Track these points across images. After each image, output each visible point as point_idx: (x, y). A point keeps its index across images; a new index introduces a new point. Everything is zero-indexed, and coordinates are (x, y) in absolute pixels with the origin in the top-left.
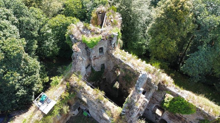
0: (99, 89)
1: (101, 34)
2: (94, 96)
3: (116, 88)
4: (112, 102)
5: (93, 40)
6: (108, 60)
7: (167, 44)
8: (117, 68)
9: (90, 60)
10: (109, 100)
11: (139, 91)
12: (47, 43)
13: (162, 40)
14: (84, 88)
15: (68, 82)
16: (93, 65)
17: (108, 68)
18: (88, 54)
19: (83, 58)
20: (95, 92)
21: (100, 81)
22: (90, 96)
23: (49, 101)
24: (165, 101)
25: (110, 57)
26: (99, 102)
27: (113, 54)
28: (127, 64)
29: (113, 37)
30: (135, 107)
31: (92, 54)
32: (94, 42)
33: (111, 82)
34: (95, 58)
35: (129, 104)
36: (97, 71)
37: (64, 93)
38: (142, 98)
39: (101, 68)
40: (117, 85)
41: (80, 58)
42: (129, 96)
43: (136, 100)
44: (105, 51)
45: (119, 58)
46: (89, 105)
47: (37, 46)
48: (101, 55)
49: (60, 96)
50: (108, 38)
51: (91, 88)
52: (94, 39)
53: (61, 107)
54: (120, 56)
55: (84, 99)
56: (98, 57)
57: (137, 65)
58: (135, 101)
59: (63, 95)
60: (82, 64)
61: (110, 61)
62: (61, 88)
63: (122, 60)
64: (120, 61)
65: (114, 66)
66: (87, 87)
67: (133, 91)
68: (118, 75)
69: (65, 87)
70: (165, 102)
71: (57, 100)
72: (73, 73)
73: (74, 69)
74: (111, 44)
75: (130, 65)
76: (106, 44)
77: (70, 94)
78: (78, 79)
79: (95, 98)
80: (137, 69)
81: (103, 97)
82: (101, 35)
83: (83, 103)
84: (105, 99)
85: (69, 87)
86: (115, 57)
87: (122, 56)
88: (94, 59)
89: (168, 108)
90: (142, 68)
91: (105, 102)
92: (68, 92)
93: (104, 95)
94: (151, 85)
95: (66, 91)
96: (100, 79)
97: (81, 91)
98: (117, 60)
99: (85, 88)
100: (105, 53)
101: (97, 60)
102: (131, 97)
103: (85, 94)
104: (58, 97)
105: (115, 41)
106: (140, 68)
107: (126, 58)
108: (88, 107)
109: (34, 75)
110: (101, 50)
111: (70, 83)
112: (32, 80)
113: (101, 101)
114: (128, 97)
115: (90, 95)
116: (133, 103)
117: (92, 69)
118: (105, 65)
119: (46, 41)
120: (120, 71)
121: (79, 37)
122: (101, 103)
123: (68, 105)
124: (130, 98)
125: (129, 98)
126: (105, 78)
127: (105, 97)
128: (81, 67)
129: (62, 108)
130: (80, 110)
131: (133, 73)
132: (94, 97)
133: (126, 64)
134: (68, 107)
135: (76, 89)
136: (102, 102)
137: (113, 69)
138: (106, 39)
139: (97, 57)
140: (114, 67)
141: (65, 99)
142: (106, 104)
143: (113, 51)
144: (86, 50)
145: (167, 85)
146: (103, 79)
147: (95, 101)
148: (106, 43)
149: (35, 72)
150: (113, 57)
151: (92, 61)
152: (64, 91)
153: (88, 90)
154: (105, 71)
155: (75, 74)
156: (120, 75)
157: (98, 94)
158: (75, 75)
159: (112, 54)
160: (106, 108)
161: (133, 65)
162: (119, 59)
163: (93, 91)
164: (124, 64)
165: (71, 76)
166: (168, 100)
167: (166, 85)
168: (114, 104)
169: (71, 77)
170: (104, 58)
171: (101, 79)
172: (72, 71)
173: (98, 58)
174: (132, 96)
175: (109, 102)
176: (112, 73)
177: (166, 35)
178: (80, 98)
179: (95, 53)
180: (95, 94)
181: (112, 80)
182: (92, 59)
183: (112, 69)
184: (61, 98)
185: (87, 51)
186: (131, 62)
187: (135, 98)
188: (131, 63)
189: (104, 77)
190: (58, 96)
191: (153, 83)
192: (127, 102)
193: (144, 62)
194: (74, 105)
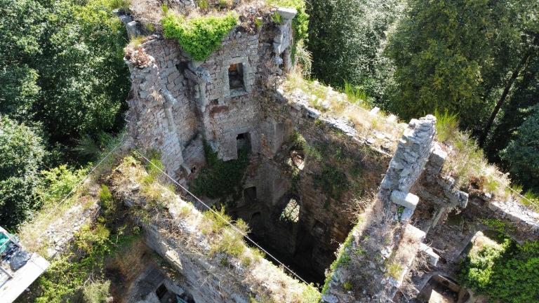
0: (225, 213)
1: (233, 7)
2: (205, 241)
3: (290, 223)
4: (275, 263)
5: (203, 27)
6: (263, 117)
7: (453, 74)
8: (293, 148)
9: (198, 114)
10: (267, 257)
11: (402, 208)
12: (75, 84)
13: (436, 63)
14: (167, 209)
15: (106, 188)
16: (209, 137)
17: (264, 151)
18: (190, 89)
19: (165, 97)
20: (210, 225)
21: (237, 198)
22: (190, 238)
23: (19, 261)
24: (473, 261)
25: (270, 101)
26: (226, 264)
27: (280, 90)
28: (332, 121)
29: (278, 21)
30: (383, 281)
31: (203, 88)
32: (205, 33)
33: (274, 202)
34: (215, 109)
35: (351, 271)
36: (226, 159)
37: (86, 227)
38: (410, 241)
39: (239, 151)
40: (293, 211)
41: (154, 94)
42: (356, 232)
43: (390, 249)
44: (250, 81)
45: (301, 103)
46: (191, 279)
47: (36, 89)
48: (236, 94)
49: (72, 242)
50: (260, 27)
51: (195, 211)
52: (209, 24)
53: (73, 287)
54: (304, 97)
55: (172, 255)
56: (227, 105)
57: (367, 125)
58: (383, 252)
59: (85, 235)
60: (165, 124)
61: (268, 119)
62: (77, 208)
63: (313, 110)
64: (304, 116)
65: (282, 141)
66: (179, 206)
67: (369, 209)
68: (296, 173)
69: (94, 204)
70: (474, 266)
71: (58, 257)
72: (129, 152)
73: (132, 139)
74: (273, 54)
75: (341, 125)
76: (255, 53)
77: (113, 233)
78: (145, 174)
79: (208, 247)
80: (371, 140)
81: (242, 243)
82: (234, 11)
83: (170, 272)
84: (249, 252)
85: (111, 206)
86: (286, 101)
87: (314, 97)
88: (212, 113)
89: (488, 285)
90: (389, 136)
91: (247, 264)
92: (109, 227)
93: (244, 234)
94: (442, 189)
95: (96, 221)
96: (236, 188)
97: (155, 223)
98: (293, 113)
99: (172, 211)
100: (249, 90)
101: (222, 115)
102: (362, 238)
103: (171, 232)
104: (60, 243)
105: (287, 44)
106: (380, 136)
107: (326, 103)
108: (188, 285)
109: (18, 176)
110: (236, 82)
111: (113, 192)
112: (7, 193)
113: (233, 261)
114: (350, 235)
115: (189, 234)
116: (373, 265)
117: (207, 150)
118: (252, 135)
119: (73, 79)
120: (302, 159)
121: (153, 14)
122: (232, 267)
123: (108, 277)
124: (357, 240)
125: (353, 239)
126: (254, 188)
127: (250, 245)
128: (162, 136)
129: (79, 287)
130: (166, 296)
131: (352, 156)
132: (204, 243)
133: (327, 124)
134: (107, 284)
135: (137, 213)
136: (238, 264)
137: (280, 150)
138: (256, 30)
139: (221, 103)
140: (283, 144)
141: (90, 251)
142: (254, 272)
143: (281, 81)
144: (182, 72)
145: (493, 196)
146: (246, 191)
147: (208, 261)
148: (254, 44)
149: (22, 166)
150: (281, 100)
151: (206, 120)
152: (89, 220)
153: (183, 215)
154: (254, 160)
155: (134, 156)
156: (301, 171)
157: (220, 233)
158: (135, 162)
159: (274, 91)
160: (251, 289)
161: (354, 126)
162: (302, 107)
163: (204, 220)
164: (320, 122)
165: (117, 162)
166: (484, 256)
167: (488, 195)
168: (287, 272)
169: (120, 168)
170: (250, 111)
171: (241, 188)
172: (126, 145)
173: (226, 109)
174: (366, 232)
175: (265, 261)
176: (276, 168)
177: (449, 47)
178: (158, 250)
179: (213, 84)
180: (211, 230)
181: (277, 195)
182: (203, 109)
183: (274, 151)
184: (75, 248)
185: (186, 79)
186: (346, 115)
187: (383, 241)
188: (348, 118)
189: (249, 185)
190: (62, 239)
191: (452, 180)
192: (345, 263)
193: (393, 118)
194: (141, 277)
